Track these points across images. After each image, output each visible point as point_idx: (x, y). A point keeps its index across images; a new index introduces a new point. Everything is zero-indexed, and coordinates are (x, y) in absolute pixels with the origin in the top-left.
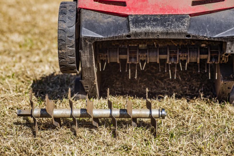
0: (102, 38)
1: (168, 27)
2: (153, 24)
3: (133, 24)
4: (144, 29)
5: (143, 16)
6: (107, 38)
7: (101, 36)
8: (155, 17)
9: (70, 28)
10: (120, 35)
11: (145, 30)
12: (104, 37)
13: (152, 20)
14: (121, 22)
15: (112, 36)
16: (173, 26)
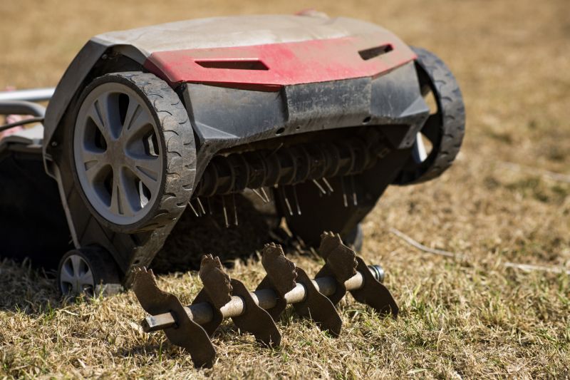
0: (236, 140)
1: (345, 103)
2: (324, 101)
3: (294, 102)
4: (311, 112)
5: (308, 85)
6: (244, 139)
7: (234, 137)
8: (326, 86)
9: (184, 125)
10: (268, 129)
11: (312, 114)
12: (239, 138)
13: (322, 93)
14: (267, 103)
15: (253, 134)
16: (352, 102)
